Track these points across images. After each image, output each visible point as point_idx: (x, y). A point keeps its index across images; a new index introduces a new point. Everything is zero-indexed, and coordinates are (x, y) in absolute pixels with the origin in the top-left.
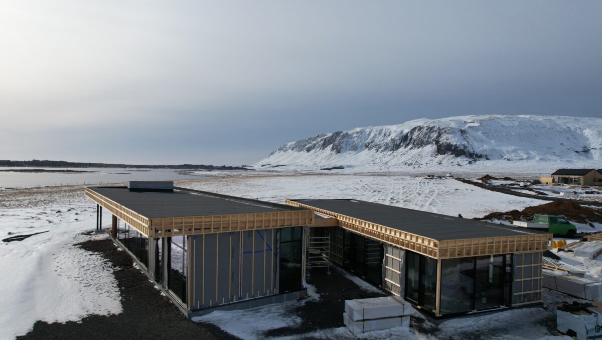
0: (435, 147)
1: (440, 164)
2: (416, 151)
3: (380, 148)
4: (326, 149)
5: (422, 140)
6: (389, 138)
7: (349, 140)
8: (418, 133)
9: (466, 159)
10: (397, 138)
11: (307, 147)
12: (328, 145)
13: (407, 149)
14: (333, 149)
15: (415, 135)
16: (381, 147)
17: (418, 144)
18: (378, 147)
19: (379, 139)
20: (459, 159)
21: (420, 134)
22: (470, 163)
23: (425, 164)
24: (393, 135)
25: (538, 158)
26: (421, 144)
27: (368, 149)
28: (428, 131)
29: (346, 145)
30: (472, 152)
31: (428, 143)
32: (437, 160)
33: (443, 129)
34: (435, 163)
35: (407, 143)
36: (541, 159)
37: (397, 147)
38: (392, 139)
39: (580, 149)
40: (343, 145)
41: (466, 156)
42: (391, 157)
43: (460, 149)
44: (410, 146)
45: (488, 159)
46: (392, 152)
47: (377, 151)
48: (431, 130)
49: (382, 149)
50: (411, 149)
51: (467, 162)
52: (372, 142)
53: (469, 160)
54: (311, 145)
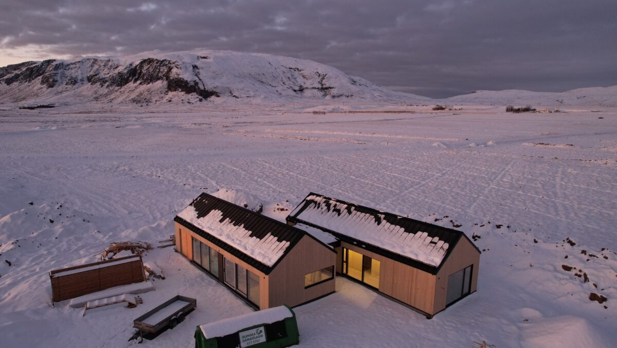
0: (165, 83)
1: (170, 101)
2: (145, 87)
3: (105, 83)
4: (33, 81)
5: (152, 74)
6: (116, 71)
7: (66, 72)
8: (147, 67)
9: (197, 96)
10: (126, 71)
11: (6, 77)
12: (36, 77)
13: (136, 84)
14: (43, 83)
15: (145, 69)
16: (107, 81)
17: (147, 79)
18: (103, 81)
19: (104, 72)
20: (189, 96)
21: (149, 67)
22: (201, 100)
23: (154, 102)
24: (120, 69)
25: (263, 96)
26: (152, 79)
27: (91, 83)
28: (159, 64)
29: (61, 77)
30: (203, 89)
31: (158, 79)
32: (167, 97)
33: (174, 63)
34: (165, 100)
35: (137, 77)
36: (265, 97)
37: (126, 81)
38: (119, 73)
39: (297, 88)
40: (58, 78)
41: (197, 93)
42: (118, 93)
43: (191, 86)
44: (139, 82)
45: (218, 96)
46: (119, 87)
47: (102, 86)
48: (161, 63)
49: (107, 84)
50: (140, 84)
51: (198, 99)
52: (96, 75)
53: (200, 97)
54: (13, 75)
